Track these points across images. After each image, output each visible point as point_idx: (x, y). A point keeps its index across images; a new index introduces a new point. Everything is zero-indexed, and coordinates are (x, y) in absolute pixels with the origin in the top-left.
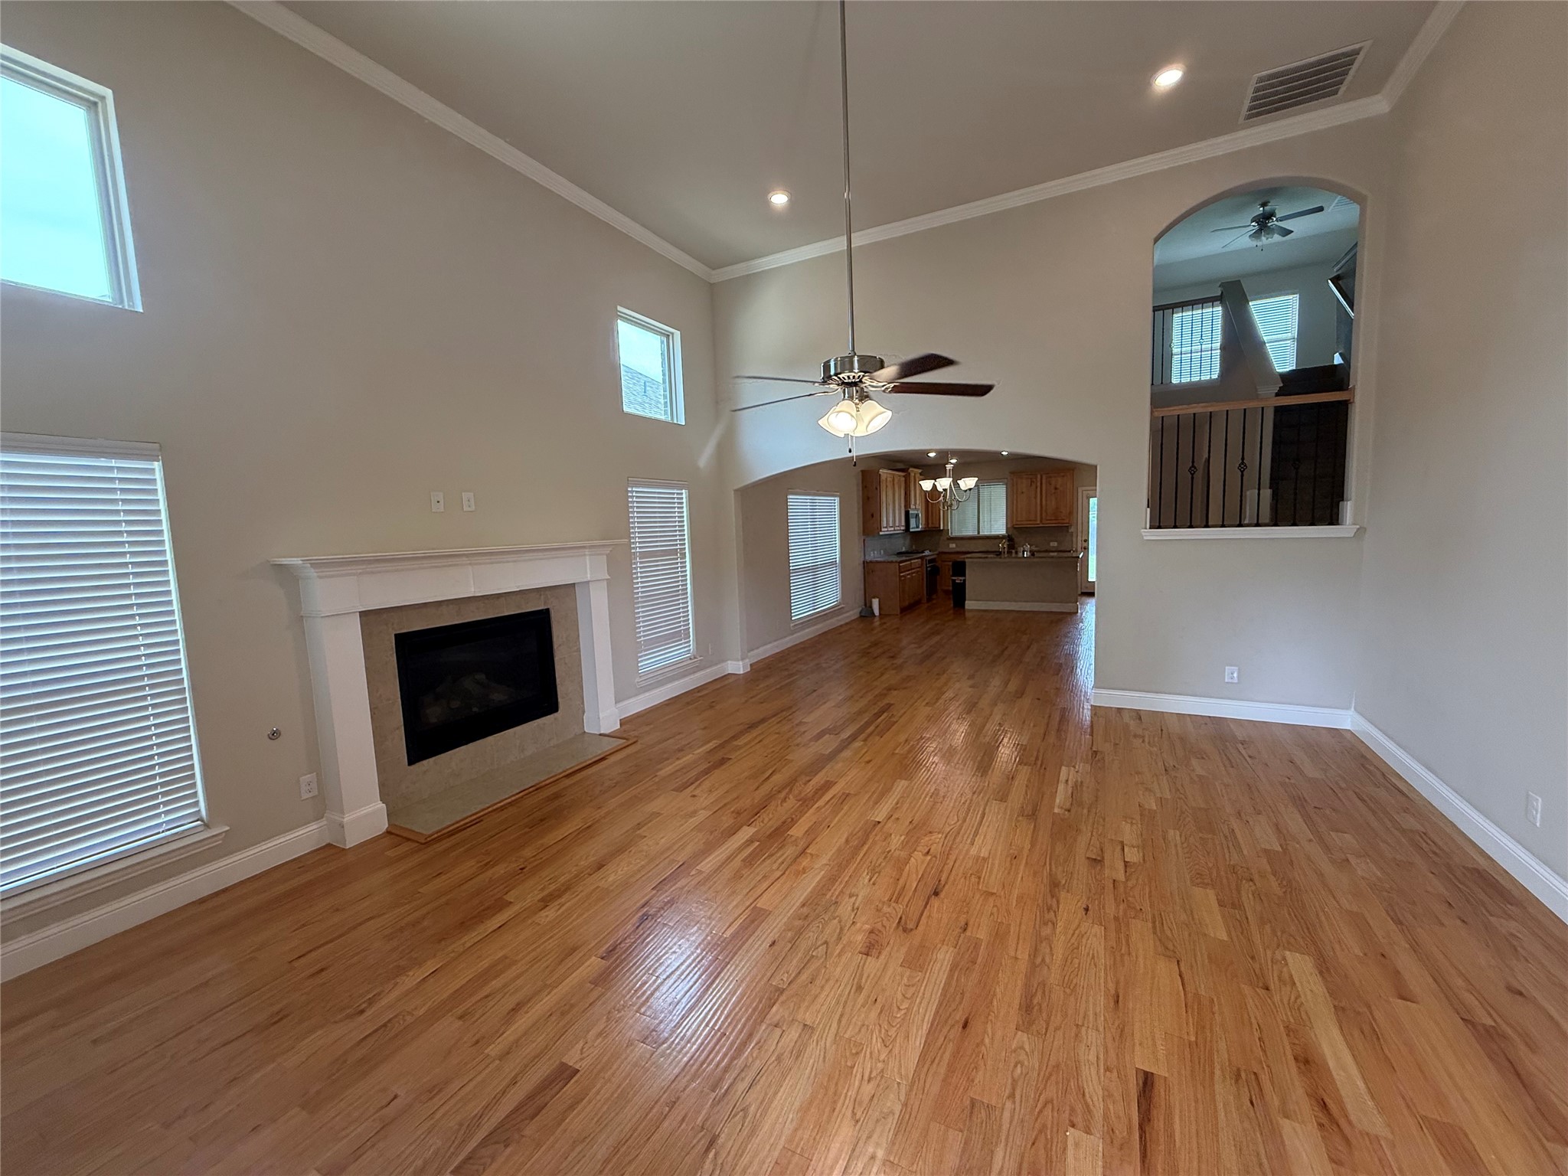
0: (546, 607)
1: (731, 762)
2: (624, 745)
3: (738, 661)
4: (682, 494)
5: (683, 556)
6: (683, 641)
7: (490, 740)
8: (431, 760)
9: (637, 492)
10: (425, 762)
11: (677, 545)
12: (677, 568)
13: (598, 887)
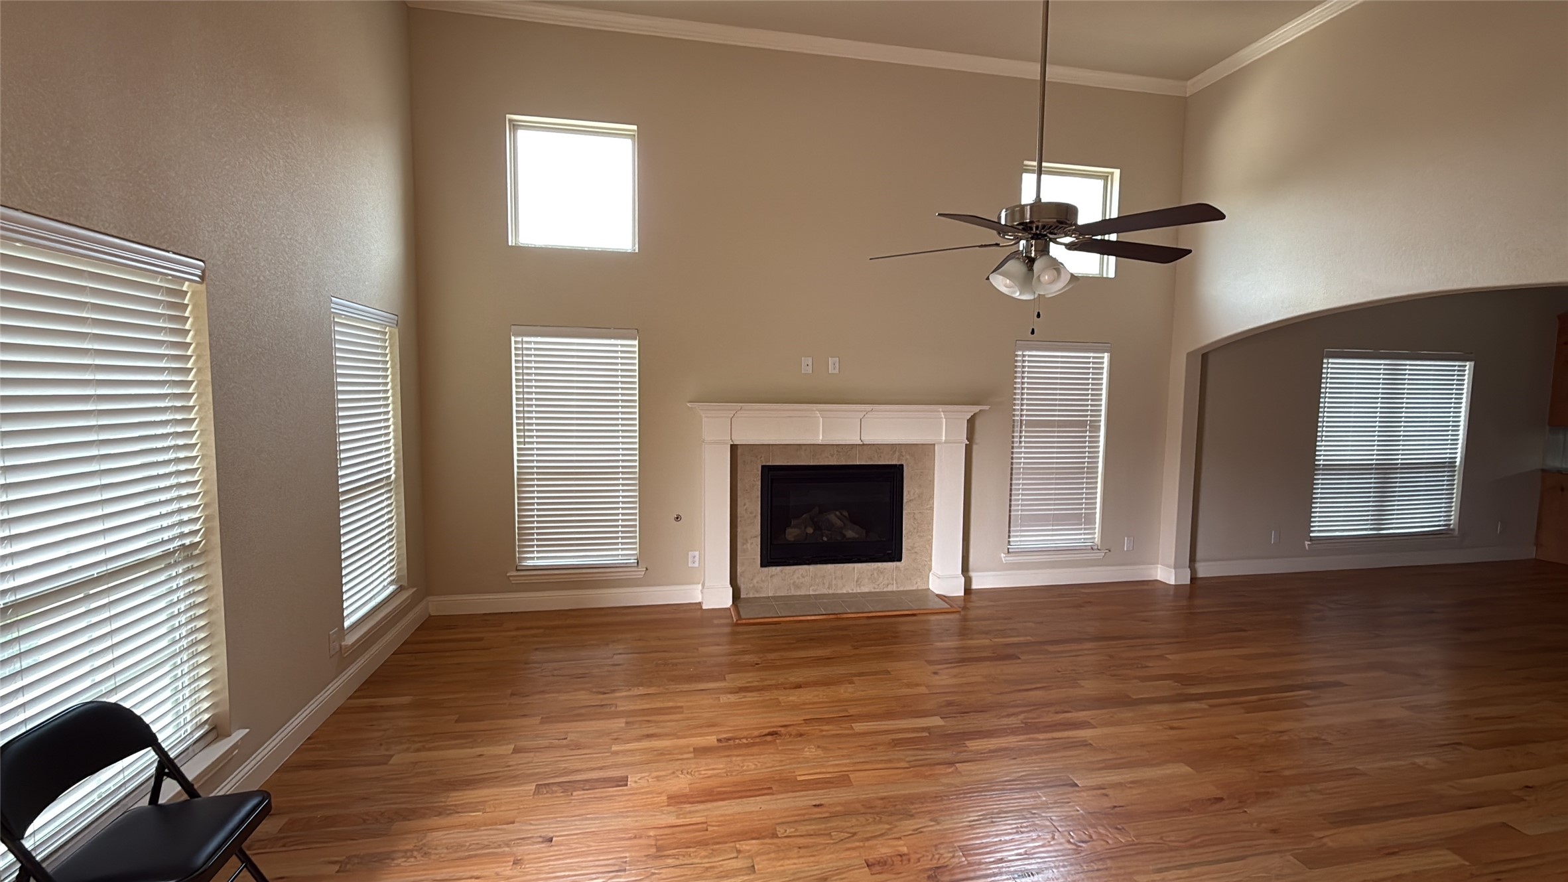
0: (899, 463)
1: (1019, 661)
2: (947, 611)
3: (1171, 568)
4: (1103, 358)
5: (1098, 428)
6: (1083, 526)
7: (830, 567)
8: (779, 568)
9: (1029, 356)
10: (774, 568)
11: (1087, 416)
12: (1085, 442)
13: (777, 699)
